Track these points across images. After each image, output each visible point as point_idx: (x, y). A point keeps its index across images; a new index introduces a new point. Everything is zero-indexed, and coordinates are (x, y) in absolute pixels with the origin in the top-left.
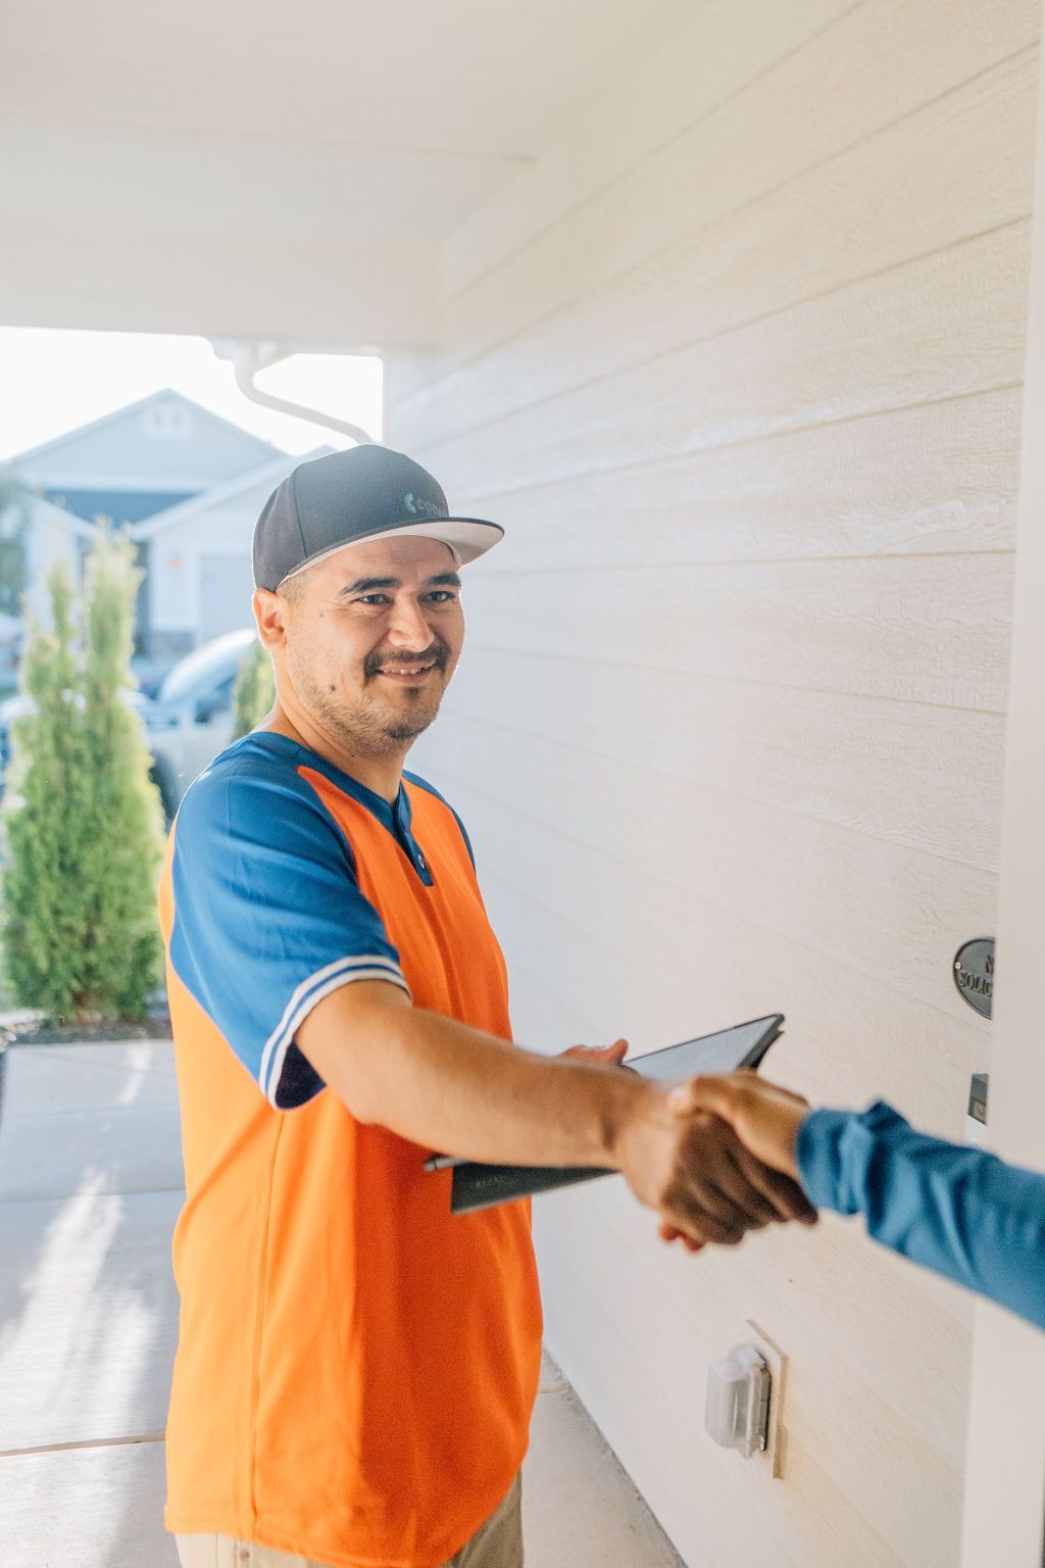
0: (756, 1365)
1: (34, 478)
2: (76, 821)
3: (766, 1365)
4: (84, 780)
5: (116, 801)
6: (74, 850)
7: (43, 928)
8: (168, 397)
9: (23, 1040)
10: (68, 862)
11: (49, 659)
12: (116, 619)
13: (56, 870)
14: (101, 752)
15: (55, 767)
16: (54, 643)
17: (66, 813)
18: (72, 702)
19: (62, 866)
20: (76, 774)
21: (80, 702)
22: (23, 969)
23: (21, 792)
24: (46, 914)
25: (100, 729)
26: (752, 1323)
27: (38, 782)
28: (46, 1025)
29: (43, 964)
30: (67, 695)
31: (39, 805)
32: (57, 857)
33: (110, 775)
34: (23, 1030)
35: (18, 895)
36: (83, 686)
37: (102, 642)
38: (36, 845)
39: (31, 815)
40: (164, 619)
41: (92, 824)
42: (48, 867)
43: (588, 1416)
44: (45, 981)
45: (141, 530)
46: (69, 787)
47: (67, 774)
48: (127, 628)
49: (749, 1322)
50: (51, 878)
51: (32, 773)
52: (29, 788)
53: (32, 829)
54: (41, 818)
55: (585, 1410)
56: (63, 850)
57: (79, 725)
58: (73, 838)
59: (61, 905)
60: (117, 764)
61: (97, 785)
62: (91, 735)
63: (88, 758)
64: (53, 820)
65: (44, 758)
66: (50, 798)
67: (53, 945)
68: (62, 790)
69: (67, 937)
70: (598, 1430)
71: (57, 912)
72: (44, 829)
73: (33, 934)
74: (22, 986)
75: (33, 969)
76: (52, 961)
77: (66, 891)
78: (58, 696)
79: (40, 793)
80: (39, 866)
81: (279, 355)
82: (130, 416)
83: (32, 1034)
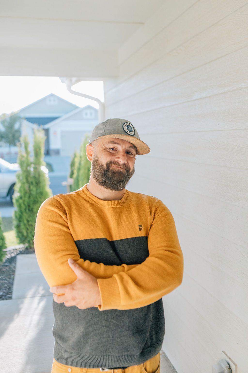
0: (227, 367)
1: (22, 115)
2: (32, 198)
3: (230, 367)
4: (34, 189)
5: (41, 193)
6: (32, 206)
7: (25, 225)
8: (52, 95)
9: (21, 253)
10: (30, 209)
11: (24, 159)
12: (40, 149)
13: (27, 211)
14: (37, 181)
15: (26, 186)
16: (25, 155)
17: (29, 197)
18: (30, 170)
19: (29, 210)
20: (32, 187)
21: (32, 169)
22: (20, 235)
23: (18, 192)
24: (25, 221)
25: (37, 176)
26: (223, 352)
27: (22, 189)
28: (27, 248)
29: (25, 234)
30: (29, 168)
31: (23, 195)
32: (27, 207)
33: (40, 187)
34: (21, 250)
35: (18, 217)
36: (33, 165)
37: (37, 154)
38: (22, 205)
39: (21, 197)
40: (53, 146)
41: (36, 199)
42: (25, 210)
43: (170, 362)
44: (26, 238)
45: (46, 126)
46: (30, 190)
47: (29, 187)
48: (43, 151)
49: (223, 351)
50: (26, 213)
51: (21, 187)
52: (20, 191)
53: (21, 201)
54: (23, 198)
55: (169, 361)
56: (29, 206)
57: (32, 174)
58: (31, 203)
59: (29, 219)
60: (41, 184)
61: (37, 190)
62: (35, 177)
63: (34, 183)
64: (26, 199)
65: (23, 183)
66: (25, 193)
67: (27, 229)
68: (28, 191)
69: (31, 227)
70: (173, 367)
71: (28, 221)
72: (24, 201)
73: (22, 226)
74: (21, 239)
75: (23, 235)
76: (27, 233)
77: (30, 216)
78: (27, 169)
79: (23, 192)
80: (23, 210)
81: (77, 81)
82: (43, 100)
83: (24, 251)
